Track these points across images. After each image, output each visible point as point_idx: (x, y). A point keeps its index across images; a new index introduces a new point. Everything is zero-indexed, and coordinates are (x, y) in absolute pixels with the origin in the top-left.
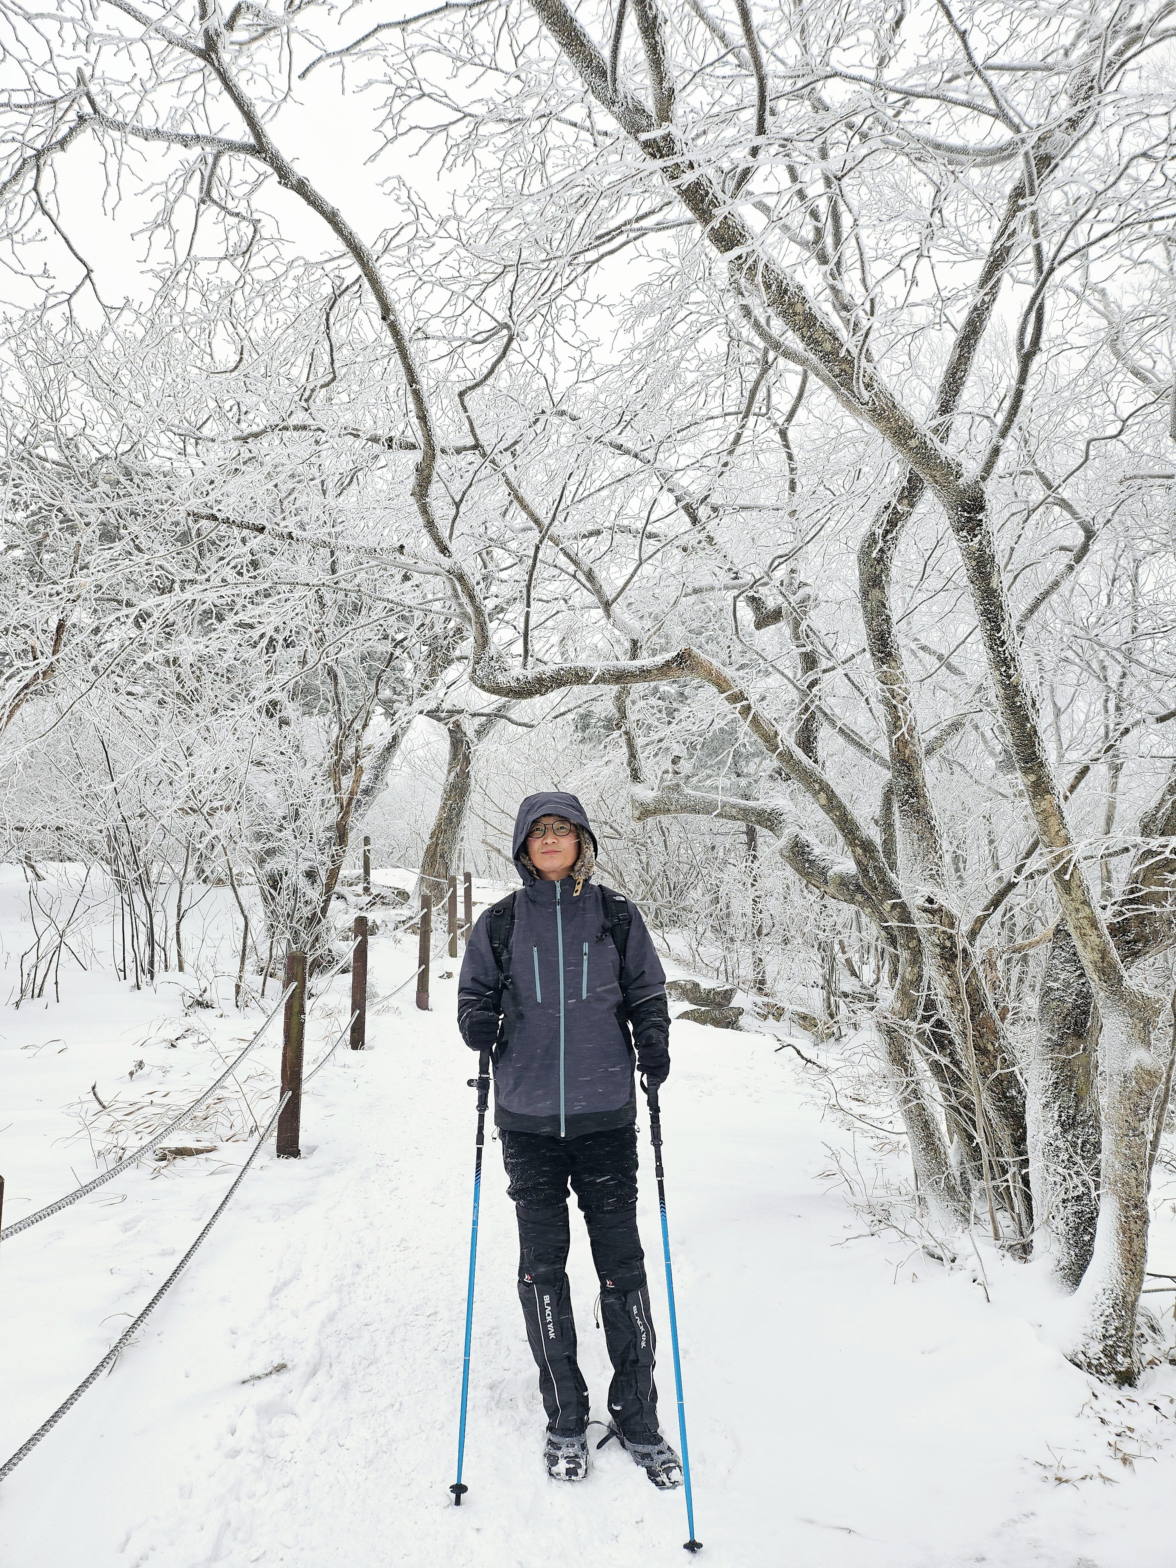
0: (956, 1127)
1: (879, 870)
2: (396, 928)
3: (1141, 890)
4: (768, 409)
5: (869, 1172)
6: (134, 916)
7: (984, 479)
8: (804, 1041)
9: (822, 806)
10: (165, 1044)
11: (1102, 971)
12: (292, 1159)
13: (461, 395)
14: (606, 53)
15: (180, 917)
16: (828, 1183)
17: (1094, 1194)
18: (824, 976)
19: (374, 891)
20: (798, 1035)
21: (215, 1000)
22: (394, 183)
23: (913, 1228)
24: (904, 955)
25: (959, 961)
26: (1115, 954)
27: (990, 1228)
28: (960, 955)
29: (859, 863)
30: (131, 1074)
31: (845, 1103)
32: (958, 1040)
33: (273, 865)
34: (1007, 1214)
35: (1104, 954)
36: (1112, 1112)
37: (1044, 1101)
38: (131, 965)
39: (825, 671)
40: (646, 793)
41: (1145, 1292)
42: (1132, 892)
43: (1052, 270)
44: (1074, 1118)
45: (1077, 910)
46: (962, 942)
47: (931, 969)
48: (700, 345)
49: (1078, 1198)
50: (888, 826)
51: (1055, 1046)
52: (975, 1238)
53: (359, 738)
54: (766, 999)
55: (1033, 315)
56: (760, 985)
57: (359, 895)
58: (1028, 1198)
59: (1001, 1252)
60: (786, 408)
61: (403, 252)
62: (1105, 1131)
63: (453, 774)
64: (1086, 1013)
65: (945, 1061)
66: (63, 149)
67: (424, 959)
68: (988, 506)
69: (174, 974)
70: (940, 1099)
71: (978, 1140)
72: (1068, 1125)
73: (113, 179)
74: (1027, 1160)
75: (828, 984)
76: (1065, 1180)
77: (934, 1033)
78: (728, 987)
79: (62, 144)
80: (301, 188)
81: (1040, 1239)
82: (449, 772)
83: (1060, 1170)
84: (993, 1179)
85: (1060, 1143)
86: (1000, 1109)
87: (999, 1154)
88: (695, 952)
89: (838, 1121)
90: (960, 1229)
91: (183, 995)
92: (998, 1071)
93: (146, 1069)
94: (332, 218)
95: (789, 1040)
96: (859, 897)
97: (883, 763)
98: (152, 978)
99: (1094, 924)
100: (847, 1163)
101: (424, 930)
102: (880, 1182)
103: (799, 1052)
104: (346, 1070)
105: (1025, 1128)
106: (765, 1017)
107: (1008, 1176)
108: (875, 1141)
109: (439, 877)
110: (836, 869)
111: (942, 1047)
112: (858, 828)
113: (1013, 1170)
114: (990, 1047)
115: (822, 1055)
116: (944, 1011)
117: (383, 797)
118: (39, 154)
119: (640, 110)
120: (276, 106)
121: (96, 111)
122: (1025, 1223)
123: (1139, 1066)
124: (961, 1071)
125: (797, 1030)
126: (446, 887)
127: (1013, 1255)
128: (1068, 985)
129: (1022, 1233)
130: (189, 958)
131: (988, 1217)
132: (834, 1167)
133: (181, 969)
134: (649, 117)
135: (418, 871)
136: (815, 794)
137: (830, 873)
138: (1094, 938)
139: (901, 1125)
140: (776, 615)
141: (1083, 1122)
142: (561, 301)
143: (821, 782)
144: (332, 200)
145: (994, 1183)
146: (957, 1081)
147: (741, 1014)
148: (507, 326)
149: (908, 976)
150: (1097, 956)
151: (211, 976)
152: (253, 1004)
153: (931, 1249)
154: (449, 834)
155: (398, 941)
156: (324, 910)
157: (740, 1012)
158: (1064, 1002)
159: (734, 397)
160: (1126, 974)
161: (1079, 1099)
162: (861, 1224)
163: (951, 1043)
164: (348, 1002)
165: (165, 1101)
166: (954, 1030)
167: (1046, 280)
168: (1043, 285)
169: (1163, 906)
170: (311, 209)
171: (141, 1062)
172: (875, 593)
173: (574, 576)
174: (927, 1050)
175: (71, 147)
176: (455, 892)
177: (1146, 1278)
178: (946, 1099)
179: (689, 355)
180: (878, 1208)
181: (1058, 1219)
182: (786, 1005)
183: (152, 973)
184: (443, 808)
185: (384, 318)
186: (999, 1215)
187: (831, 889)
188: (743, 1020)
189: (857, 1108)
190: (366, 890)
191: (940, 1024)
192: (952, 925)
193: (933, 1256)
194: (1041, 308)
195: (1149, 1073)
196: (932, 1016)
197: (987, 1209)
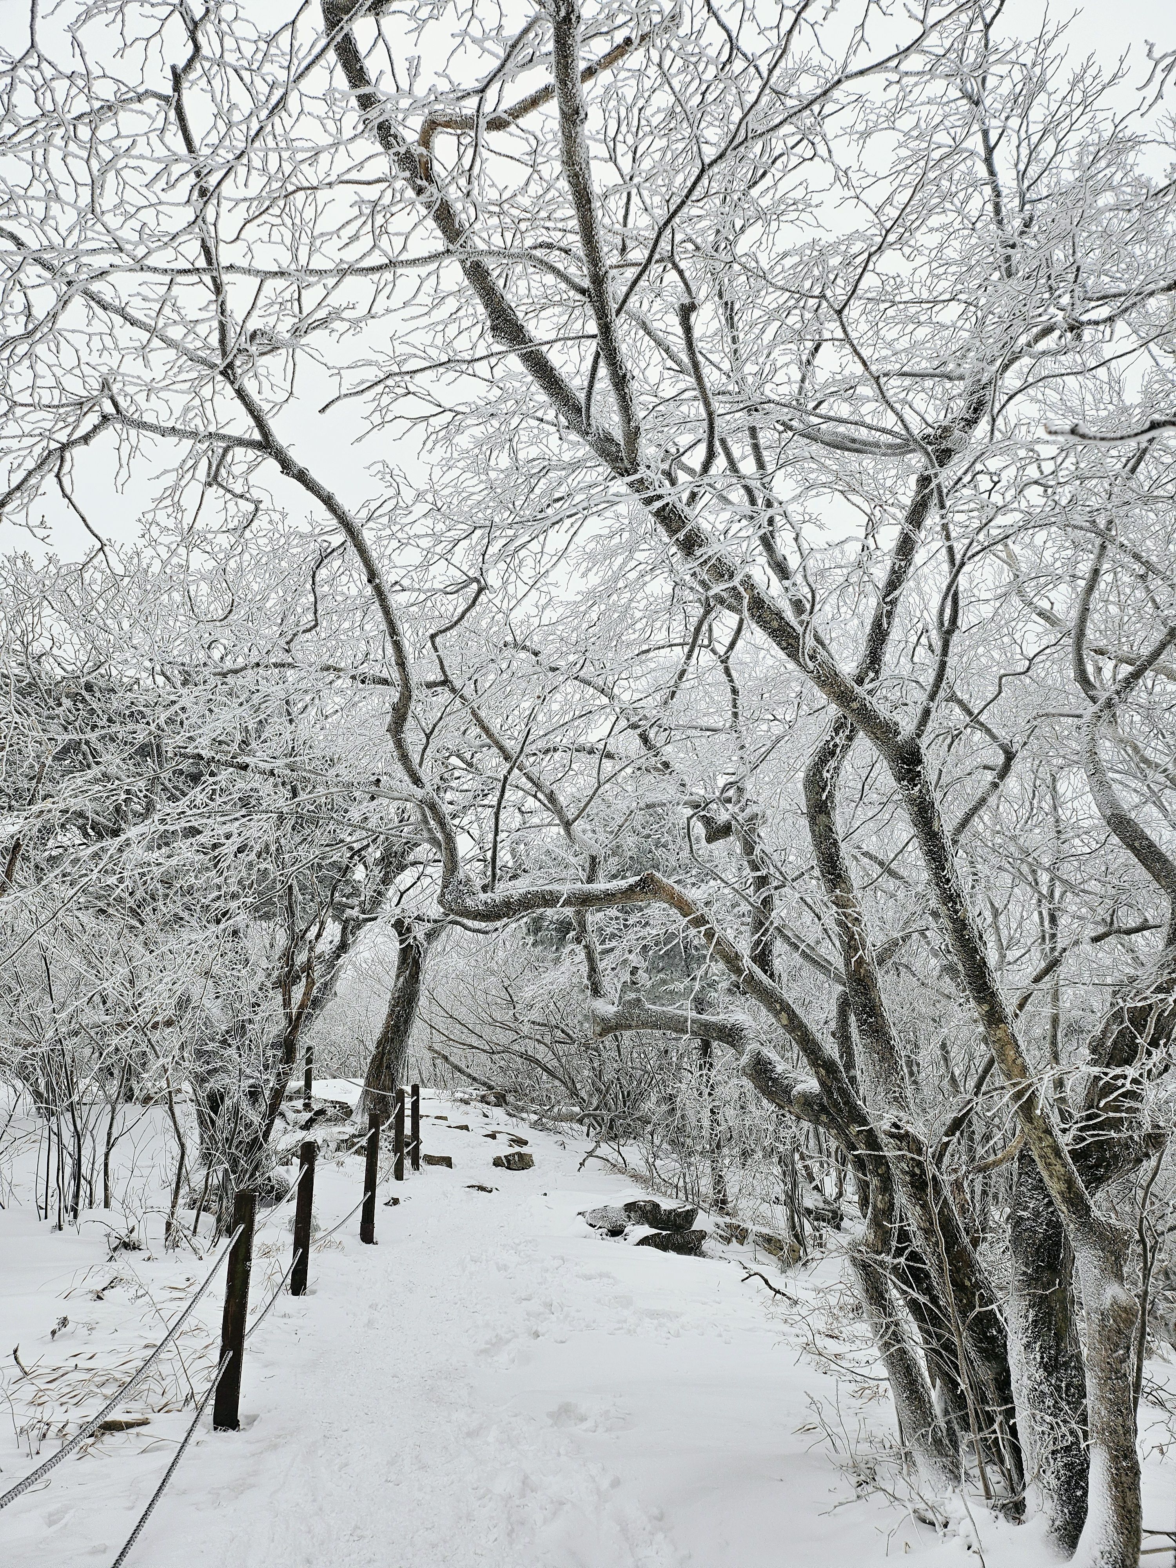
0: (936, 1370)
1: (843, 1092)
2: (338, 1149)
3: (1099, 1116)
4: (710, 641)
5: (851, 1424)
6: (61, 1146)
7: (919, 736)
8: (770, 1267)
9: (784, 1026)
10: (90, 1296)
11: (1069, 1202)
12: (231, 1433)
13: (433, 637)
14: (582, 396)
15: (110, 1145)
16: (809, 1438)
17: (1083, 1445)
18: (786, 1193)
19: (316, 1107)
20: (766, 1261)
21: (143, 1241)
22: (379, 467)
23: (901, 1489)
24: (875, 1182)
25: (930, 1190)
26: (1080, 1184)
27: (980, 1485)
28: (930, 1184)
29: (822, 1084)
30: (53, 1333)
31: (822, 1342)
32: (933, 1274)
33: (213, 1084)
34: (995, 1468)
35: (1070, 1183)
36: (1093, 1353)
37: (1025, 1341)
38: (54, 1201)
39: (776, 888)
40: (607, 1008)
41: (1146, 1552)
42: (1089, 1117)
43: (963, 564)
44: (1056, 1359)
45: (1040, 1139)
46: (931, 1170)
47: (901, 1197)
48: (648, 589)
49: (1068, 1449)
50: (845, 1040)
51: (1031, 1281)
52: (967, 1497)
53: (311, 949)
54: (727, 1219)
55: (950, 598)
56: (721, 1205)
57: (299, 1112)
58: (1016, 1451)
59: (994, 1513)
60: (727, 641)
61: (385, 520)
62: (1088, 1374)
63: (401, 979)
64: (1058, 1244)
65: (923, 1299)
66: (86, 443)
67: (370, 1184)
68: (925, 760)
69: (99, 1211)
70: (919, 1339)
71: (963, 1387)
72: (1051, 1367)
73: (124, 462)
74: (1013, 1408)
75: (791, 1200)
76: (1052, 1428)
77: (908, 1266)
78: (689, 1207)
79: (86, 439)
80: (302, 477)
81: (1032, 1496)
82: (398, 977)
83: (1048, 1419)
84: (980, 1429)
85: (1044, 1388)
86: (981, 1350)
87: (984, 1400)
88: (651, 1166)
89: (813, 1364)
90: (950, 1488)
91: (108, 1235)
92: (977, 1309)
93: (70, 1327)
94: (328, 501)
95: (755, 1268)
96: (824, 1118)
97: (838, 979)
98: (75, 1217)
99: (1057, 1152)
100: (829, 1414)
101: (371, 1152)
102: (863, 1435)
103: (766, 1282)
104: (286, 1320)
105: (1008, 1371)
106: (729, 1241)
107: (996, 1426)
108: (853, 1387)
109: (384, 1090)
110: (799, 1088)
111: (918, 1281)
112: (820, 1049)
113: (999, 1419)
114: (967, 1283)
115: (790, 1282)
116: (918, 1243)
117: (331, 1006)
118: (64, 447)
119: (609, 439)
120: (279, 406)
121: (118, 411)
122: (1015, 1477)
123: (1115, 1302)
124: (939, 1307)
125: (763, 1255)
126: (391, 1100)
127: (1006, 1514)
128: (1037, 1214)
129: (1013, 1490)
130: (117, 1191)
131: (976, 1472)
132: (815, 1420)
133: (107, 1205)
134: (618, 445)
135: (362, 1082)
136: (777, 1014)
137: (794, 1092)
138: (1058, 1167)
139: (881, 1370)
140: (725, 830)
141: (1065, 1363)
142: (522, 553)
143: (782, 1002)
144: (328, 485)
145: (981, 1435)
146: (936, 1321)
147: (704, 1237)
148: (476, 580)
149: (879, 1205)
150: (1063, 1187)
151: (139, 1213)
152: (184, 1244)
153: (923, 1513)
154: (396, 1043)
155: (340, 1164)
156: (266, 1135)
157: (702, 1235)
158: (1035, 1232)
159: (679, 631)
160: (1091, 1203)
161: (1059, 1338)
162: (846, 1486)
163: (928, 1276)
164: (290, 1238)
165: (90, 1364)
166: (929, 1265)
167: (958, 572)
168: (956, 575)
169: (1120, 1131)
170: (309, 493)
171: (65, 1319)
172: (822, 818)
173: (535, 796)
174: (905, 1288)
175: (93, 442)
176: (402, 1109)
177: (1144, 1535)
178: (927, 1342)
179: (638, 597)
180: (863, 1466)
181: (1049, 1473)
182: (749, 1225)
183: (75, 1211)
184: (390, 1015)
185: (369, 581)
186: (988, 1469)
187: (796, 1109)
188: (707, 1245)
189: (832, 1346)
190: (307, 1106)
191: (914, 1257)
192: (919, 1152)
193: (924, 1521)
194: (956, 594)
195: (1125, 1310)
196: (906, 1248)
197: (976, 1463)
